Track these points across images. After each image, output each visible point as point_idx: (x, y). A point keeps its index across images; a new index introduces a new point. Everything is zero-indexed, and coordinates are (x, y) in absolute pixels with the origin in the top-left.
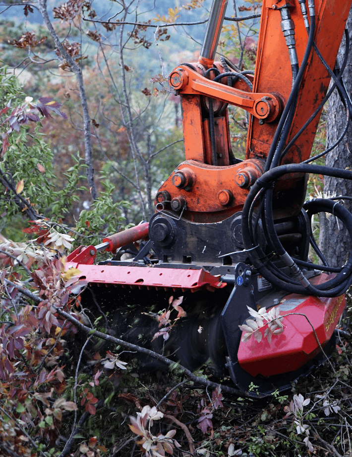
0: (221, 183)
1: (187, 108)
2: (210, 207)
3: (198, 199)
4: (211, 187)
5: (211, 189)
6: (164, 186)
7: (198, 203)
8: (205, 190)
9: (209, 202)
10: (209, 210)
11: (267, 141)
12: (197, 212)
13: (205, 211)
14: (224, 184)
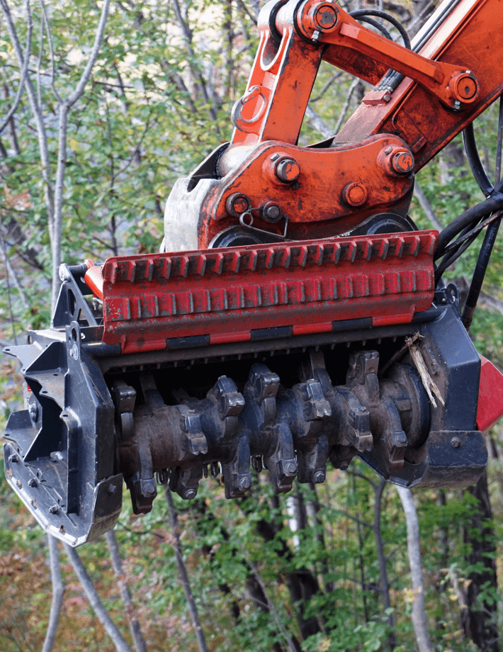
0: (343, 174)
1: (297, 62)
2: (322, 213)
3: (301, 201)
4: (324, 181)
5: (324, 184)
6: (235, 185)
7: (300, 207)
8: (313, 187)
9: (320, 205)
10: (319, 218)
11: (419, 124)
12: (299, 223)
13: (313, 219)
14: (347, 175)
